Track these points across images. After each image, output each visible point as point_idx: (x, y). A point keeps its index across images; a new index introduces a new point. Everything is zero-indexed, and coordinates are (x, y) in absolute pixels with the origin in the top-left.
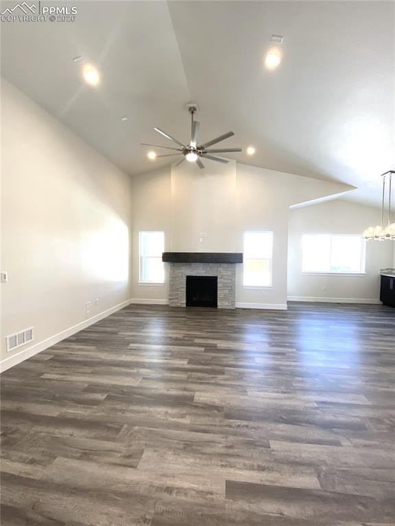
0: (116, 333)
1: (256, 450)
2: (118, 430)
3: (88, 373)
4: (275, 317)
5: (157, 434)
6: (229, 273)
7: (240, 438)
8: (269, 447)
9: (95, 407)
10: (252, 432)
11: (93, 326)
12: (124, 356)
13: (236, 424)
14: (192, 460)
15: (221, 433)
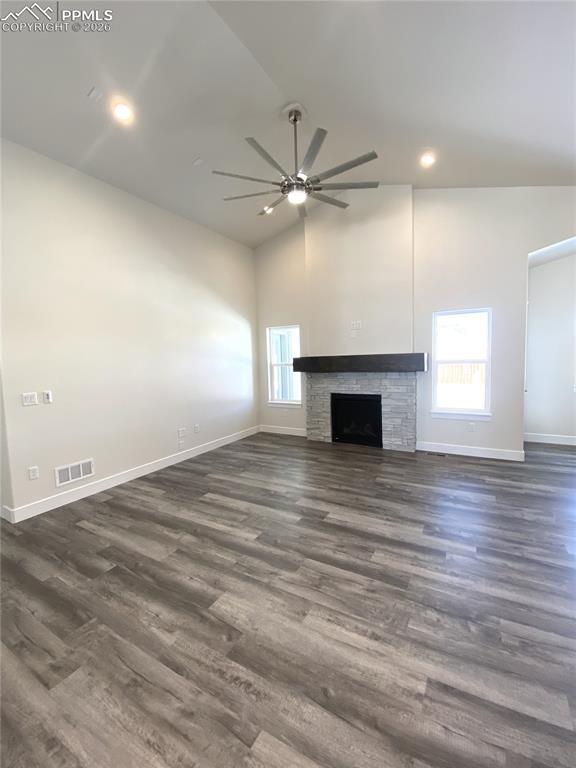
0: (204, 474)
1: (223, 741)
2: (81, 623)
3: (124, 529)
4: (482, 474)
5: (115, 648)
6: (402, 389)
7: (218, 705)
8: (250, 747)
9: (89, 580)
10: (246, 700)
11: (190, 461)
12: (185, 511)
13: (235, 674)
14: (118, 711)
15: (198, 681)
